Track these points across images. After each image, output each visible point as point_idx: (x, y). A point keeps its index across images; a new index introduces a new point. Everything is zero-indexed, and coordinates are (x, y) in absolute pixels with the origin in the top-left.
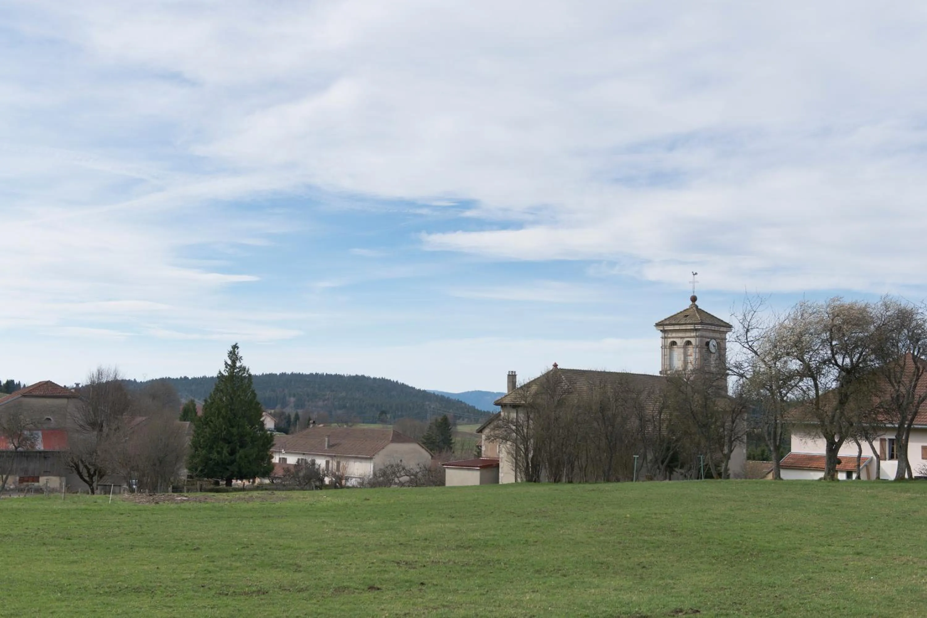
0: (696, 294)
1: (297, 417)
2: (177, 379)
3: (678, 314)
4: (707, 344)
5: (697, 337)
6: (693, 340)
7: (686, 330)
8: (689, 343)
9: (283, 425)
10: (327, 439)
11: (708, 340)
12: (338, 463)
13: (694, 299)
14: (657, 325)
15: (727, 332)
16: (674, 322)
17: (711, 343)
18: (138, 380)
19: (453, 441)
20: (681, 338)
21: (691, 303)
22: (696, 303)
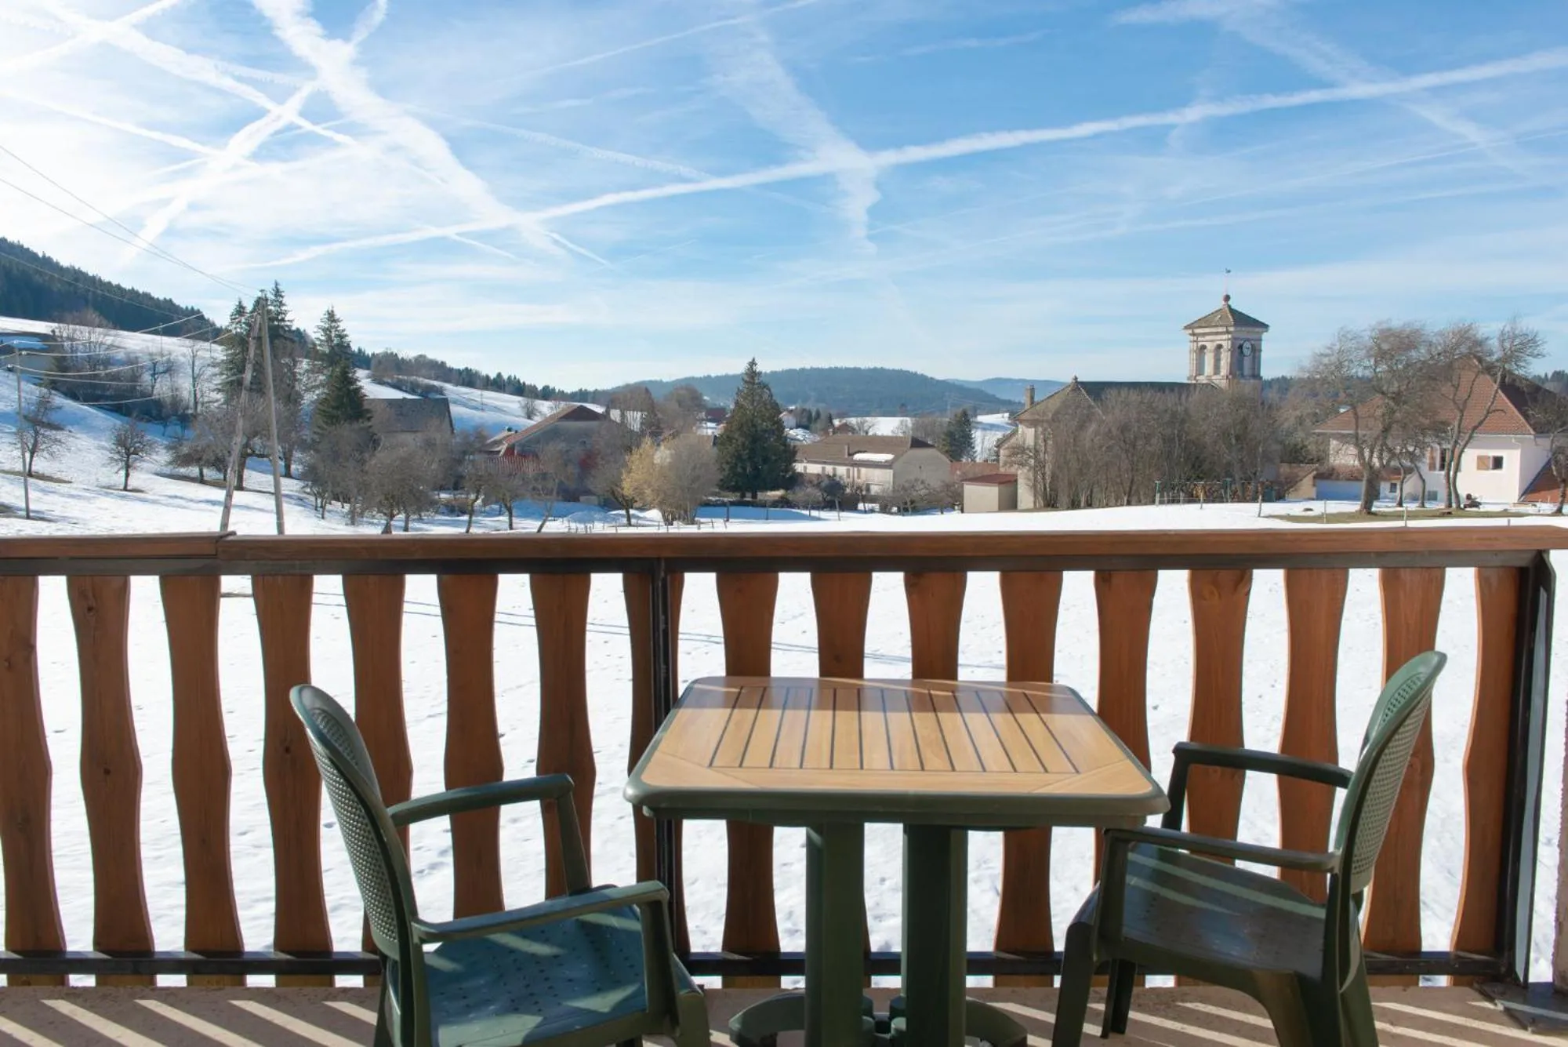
0: (1229, 294)
1: (818, 414)
2: (701, 378)
3: (1209, 315)
4: (1241, 347)
5: (1229, 339)
6: (1224, 343)
7: (1217, 333)
8: (1220, 347)
9: (804, 421)
10: (846, 447)
11: (1242, 342)
12: (859, 471)
13: (1227, 298)
14: (1186, 328)
15: (1263, 332)
16: (1204, 325)
17: (1245, 345)
18: (664, 380)
19: (973, 436)
20: (1212, 341)
21: (1223, 303)
22: (1230, 303)
